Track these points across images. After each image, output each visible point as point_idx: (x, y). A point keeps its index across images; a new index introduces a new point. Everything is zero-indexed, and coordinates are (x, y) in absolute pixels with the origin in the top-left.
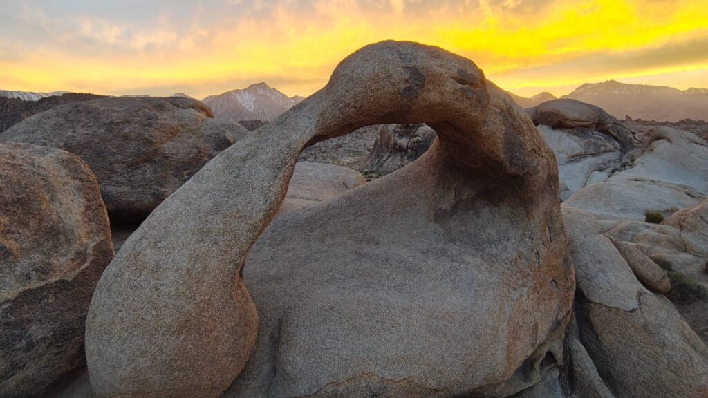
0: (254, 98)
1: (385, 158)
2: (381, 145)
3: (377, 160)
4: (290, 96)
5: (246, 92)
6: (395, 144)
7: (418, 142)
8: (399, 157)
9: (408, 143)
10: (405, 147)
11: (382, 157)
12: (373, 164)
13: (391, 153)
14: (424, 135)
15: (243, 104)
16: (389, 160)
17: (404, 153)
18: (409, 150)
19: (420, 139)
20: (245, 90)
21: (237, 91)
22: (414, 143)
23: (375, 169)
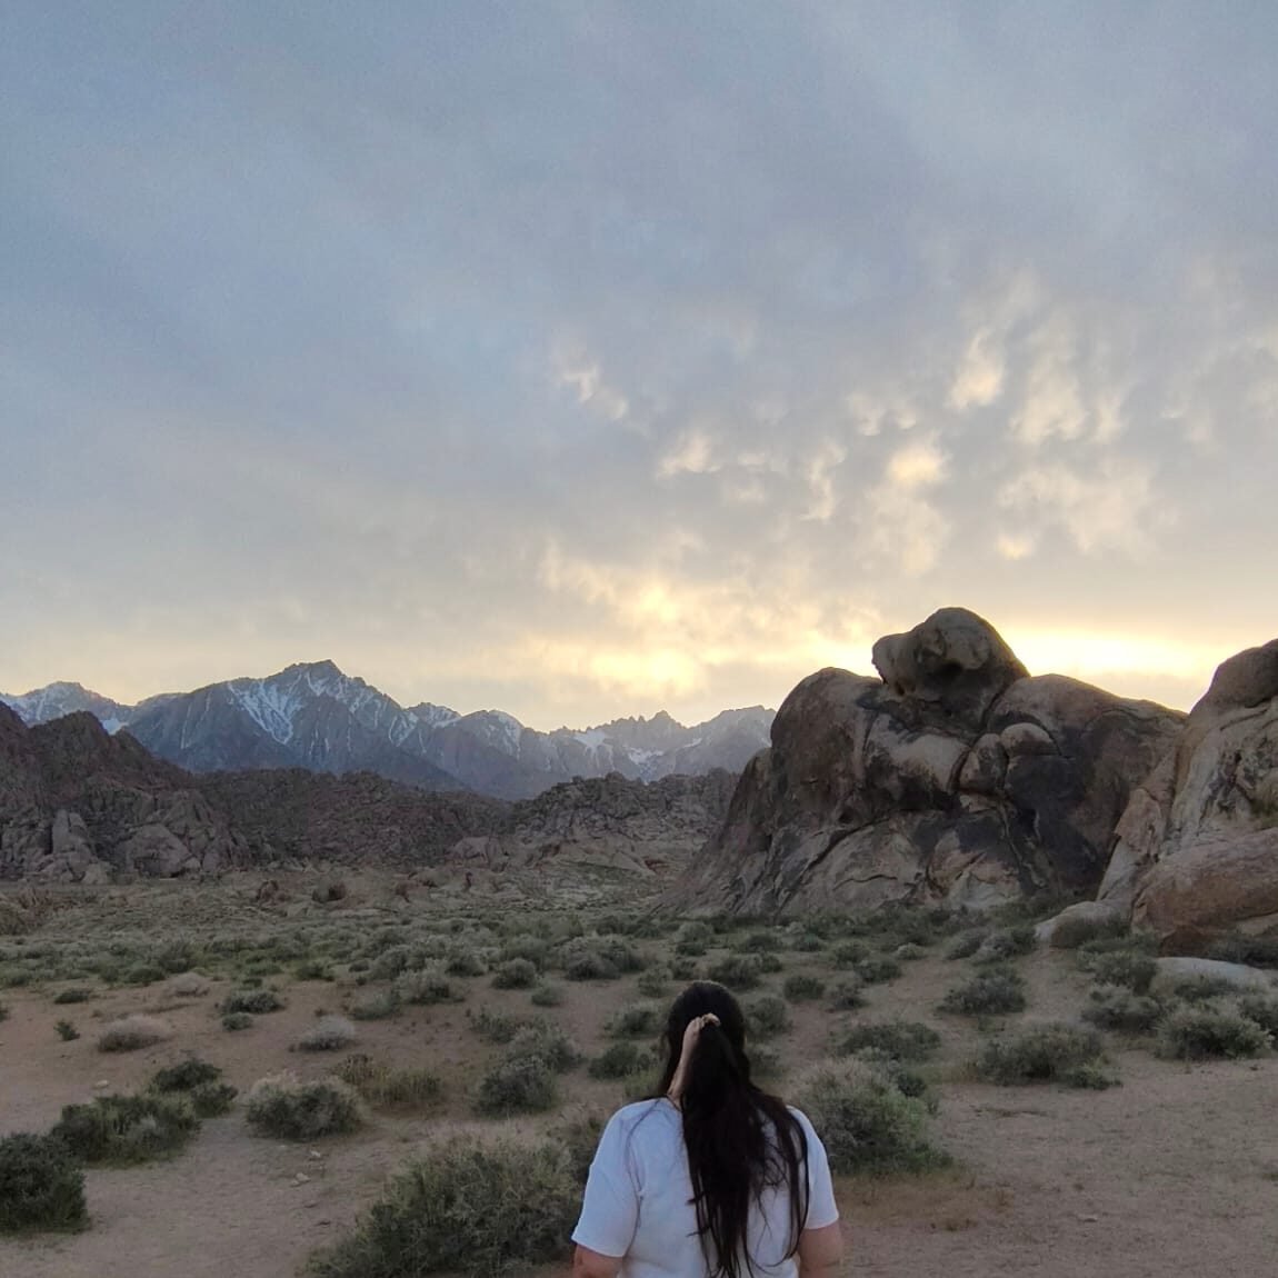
0: (297, 706)
1: (811, 846)
2: (783, 785)
3: (760, 860)
4: (404, 705)
5: (273, 688)
6: (880, 767)
7: (1029, 748)
8: (900, 841)
9: (963, 761)
10: (944, 780)
11: (791, 842)
12: (736, 883)
13: (844, 818)
14: (1057, 713)
15: (261, 723)
16: (839, 857)
17: (933, 816)
18: (965, 800)
19: (1039, 734)
20: (270, 681)
21: (245, 684)
22: (1005, 755)
23: (755, 903)
